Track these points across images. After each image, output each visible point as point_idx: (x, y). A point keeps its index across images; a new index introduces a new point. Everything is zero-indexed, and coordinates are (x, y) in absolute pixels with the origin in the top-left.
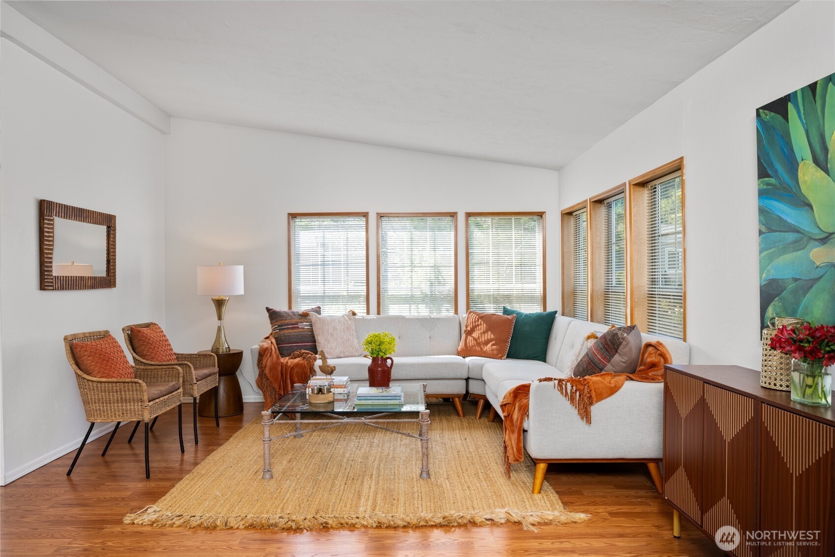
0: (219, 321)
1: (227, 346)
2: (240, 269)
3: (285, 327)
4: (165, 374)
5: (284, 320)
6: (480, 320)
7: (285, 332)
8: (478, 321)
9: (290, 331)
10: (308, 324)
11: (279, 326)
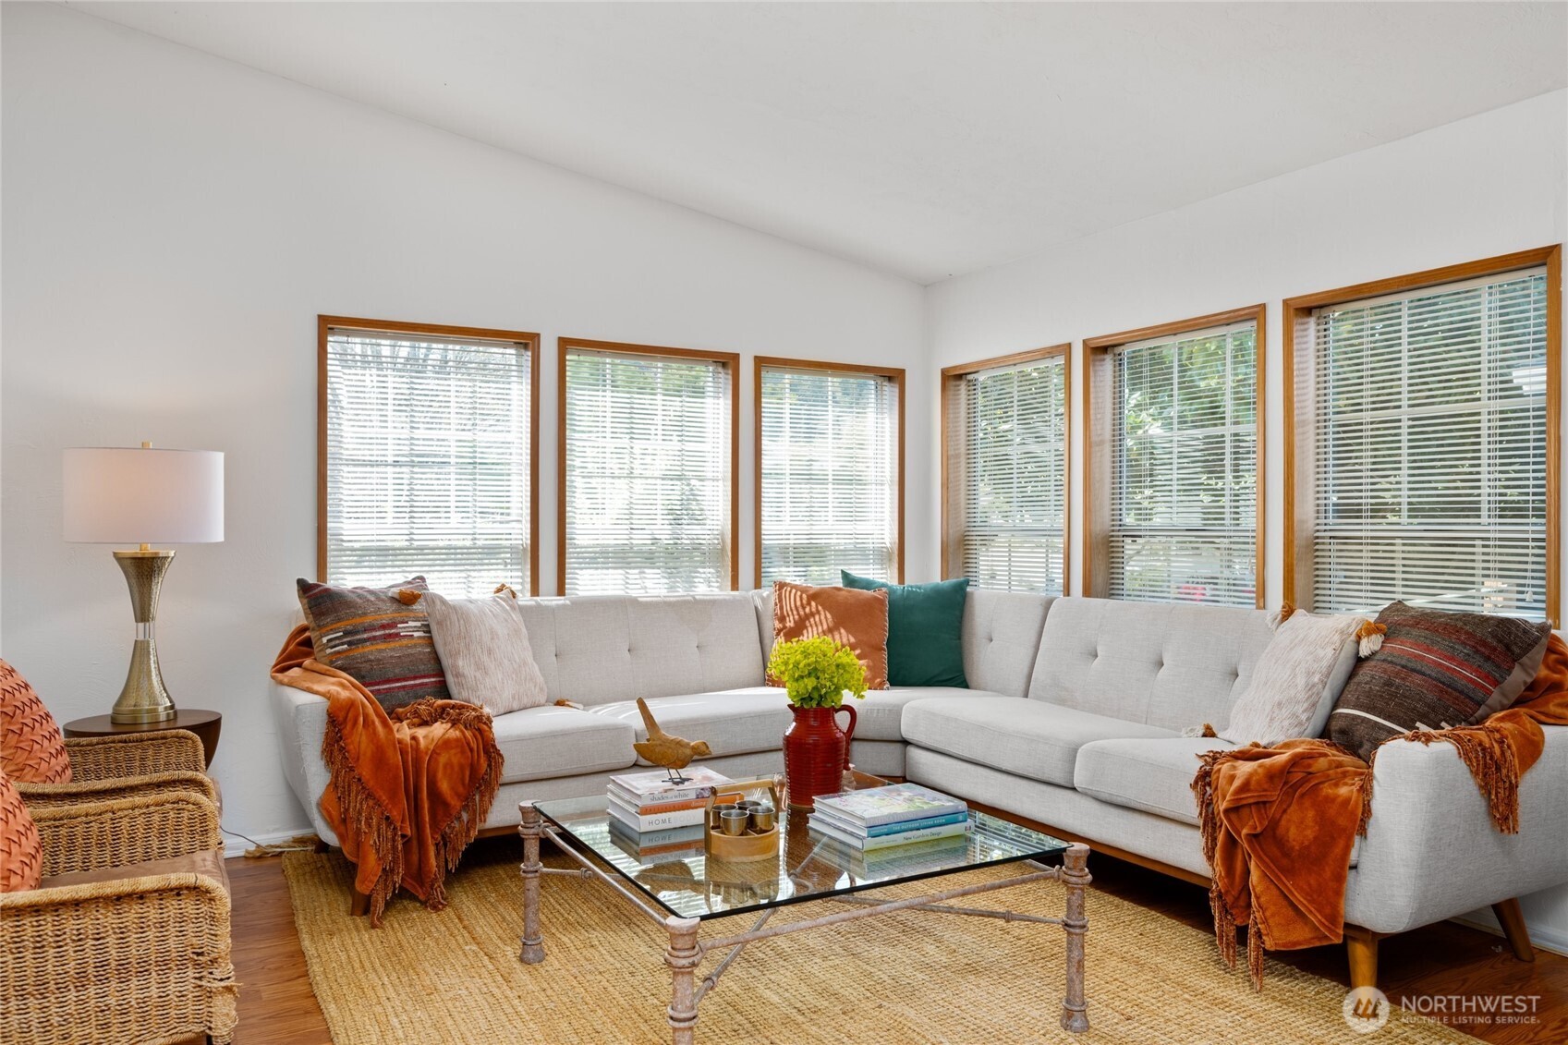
0: (141, 625)
1: (169, 704)
2: (219, 458)
3: (365, 636)
4: (148, 827)
5: (360, 616)
6: (813, 604)
7: (366, 650)
8: (809, 604)
9: (379, 647)
10: (418, 624)
11: (346, 633)
